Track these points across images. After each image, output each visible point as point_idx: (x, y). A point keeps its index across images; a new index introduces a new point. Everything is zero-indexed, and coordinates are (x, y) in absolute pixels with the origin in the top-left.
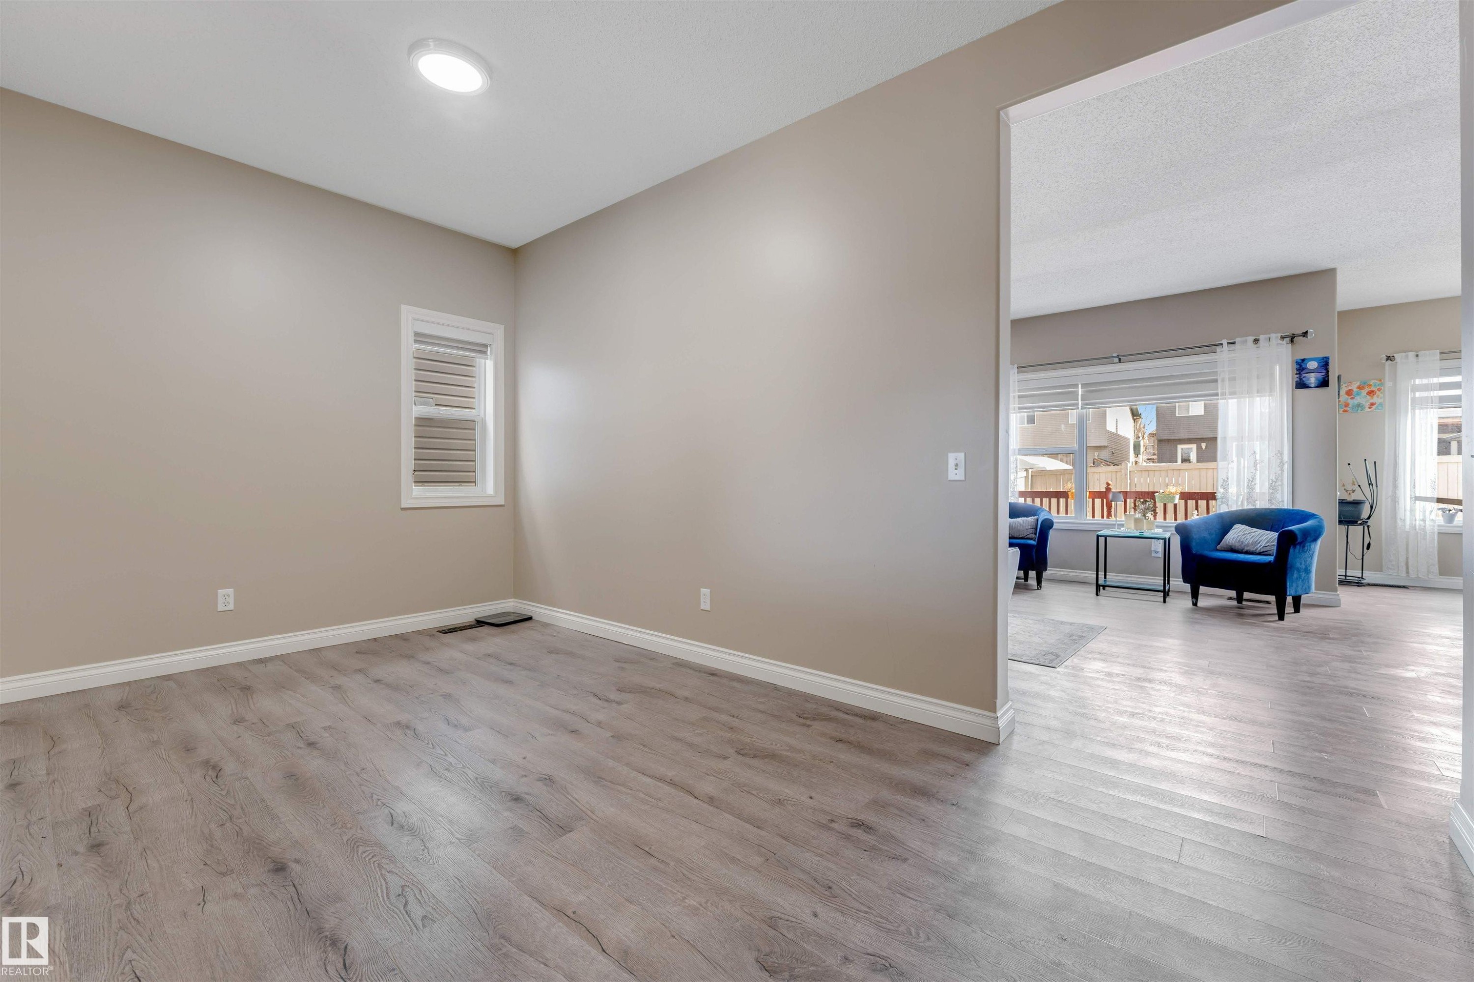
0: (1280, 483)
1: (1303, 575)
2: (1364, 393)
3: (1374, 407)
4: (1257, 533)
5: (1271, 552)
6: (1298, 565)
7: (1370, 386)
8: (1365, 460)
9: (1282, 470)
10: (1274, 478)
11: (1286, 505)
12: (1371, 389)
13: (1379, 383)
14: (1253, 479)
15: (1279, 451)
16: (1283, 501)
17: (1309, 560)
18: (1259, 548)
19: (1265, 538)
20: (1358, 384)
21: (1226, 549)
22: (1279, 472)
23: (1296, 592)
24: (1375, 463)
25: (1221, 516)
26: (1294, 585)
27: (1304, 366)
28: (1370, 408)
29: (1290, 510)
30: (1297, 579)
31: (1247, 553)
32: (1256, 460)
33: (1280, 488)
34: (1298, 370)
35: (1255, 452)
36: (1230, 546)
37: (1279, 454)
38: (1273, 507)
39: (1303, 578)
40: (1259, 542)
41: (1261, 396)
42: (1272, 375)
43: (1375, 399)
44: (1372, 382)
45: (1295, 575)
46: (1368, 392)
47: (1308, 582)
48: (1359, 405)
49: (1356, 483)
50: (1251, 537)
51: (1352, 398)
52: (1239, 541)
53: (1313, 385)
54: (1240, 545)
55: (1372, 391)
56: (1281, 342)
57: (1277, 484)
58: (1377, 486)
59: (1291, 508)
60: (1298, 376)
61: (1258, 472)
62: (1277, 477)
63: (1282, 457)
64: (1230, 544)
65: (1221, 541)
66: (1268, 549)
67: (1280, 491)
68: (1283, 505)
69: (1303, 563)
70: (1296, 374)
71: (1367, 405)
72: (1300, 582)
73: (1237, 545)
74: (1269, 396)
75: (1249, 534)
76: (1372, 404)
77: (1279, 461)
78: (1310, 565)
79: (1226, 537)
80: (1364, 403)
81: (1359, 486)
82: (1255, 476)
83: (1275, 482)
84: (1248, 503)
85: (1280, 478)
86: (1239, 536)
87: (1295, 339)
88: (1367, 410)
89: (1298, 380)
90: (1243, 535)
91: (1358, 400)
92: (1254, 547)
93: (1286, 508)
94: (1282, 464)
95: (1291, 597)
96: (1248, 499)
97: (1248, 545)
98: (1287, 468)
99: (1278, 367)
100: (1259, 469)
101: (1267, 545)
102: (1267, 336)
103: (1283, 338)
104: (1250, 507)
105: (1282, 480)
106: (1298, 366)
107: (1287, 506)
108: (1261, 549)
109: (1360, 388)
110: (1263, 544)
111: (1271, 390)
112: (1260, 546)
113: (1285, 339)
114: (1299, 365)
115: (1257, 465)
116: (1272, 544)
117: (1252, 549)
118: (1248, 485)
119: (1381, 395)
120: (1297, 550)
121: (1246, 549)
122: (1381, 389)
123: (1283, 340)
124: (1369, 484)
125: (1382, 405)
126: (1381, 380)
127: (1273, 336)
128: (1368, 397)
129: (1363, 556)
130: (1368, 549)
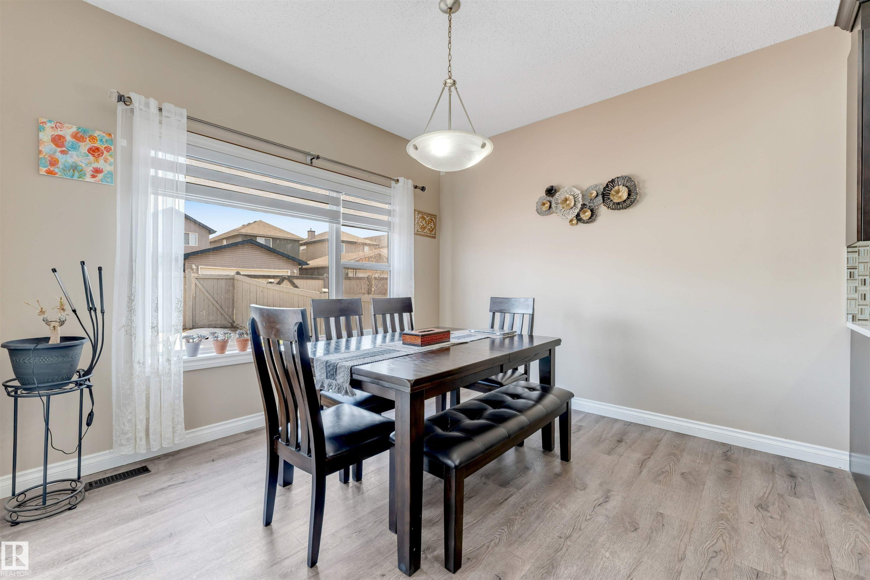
2: (84, 147)
3: (100, 176)
7: (93, 138)
8: (83, 263)
12: (95, 145)
13: (107, 138)
20: (74, 129)
24: (100, 269)
28: (93, 176)
43: (101, 164)
44: (96, 134)
46: (91, 149)
48: (75, 168)
49: (67, 307)
51: (62, 152)
55: (98, 149)
58: (103, 312)
71: (89, 170)
76: (97, 171)
80: (84, 165)
81: (74, 311)
88: (88, 179)
91: (73, 158)
109: (78, 137)
119: (111, 160)
122: (110, 149)
124: (90, 309)
125: (111, 175)
126: (110, 135)
128: (91, 157)
129: (80, 439)
130: (88, 424)
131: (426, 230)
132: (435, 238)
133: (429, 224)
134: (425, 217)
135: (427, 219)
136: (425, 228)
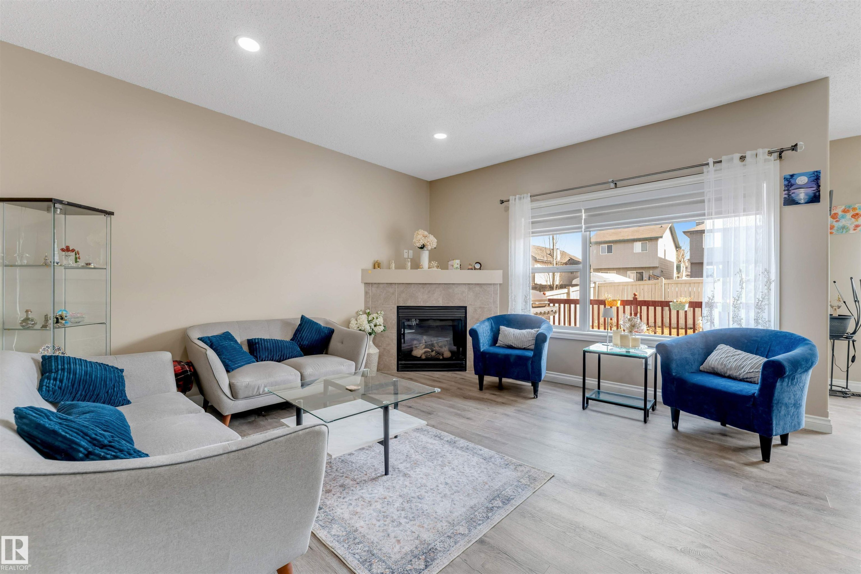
0: (767, 302)
1: (792, 410)
2: (849, 215)
4: (741, 356)
5: (756, 379)
6: (786, 400)
9: (769, 289)
10: (760, 298)
11: (773, 326)
14: (739, 298)
15: (766, 270)
16: (769, 321)
17: (799, 393)
18: (742, 373)
19: (749, 362)
20: (843, 207)
21: (708, 371)
22: (766, 291)
23: (784, 430)
25: (705, 335)
26: (782, 423)
27: (792, 181)
29: (777, 332)
30: (785, 415)
31: (730, 377)
32: (742, 279)
33: (766, 307)
34: (786, 186)
35: (740, 270)
36: (713, 368)
37: (766, 273)
38: (760, 327)
39: (791, 414)
40: (743, 367)
41: (747, 215)
42: (759, 195)
45: (783, 412)
46: (853, 215)
47: (798, 417)
48: (844, 228)
49: (841, 300)
50: (734, 359)
51: (837, 221)
52: (722, 364)
53: (802, 201)
54: (723, 369)
56: (769, 157)
57: (763, 303)
59: (778, 329)
60: (786, 192)
61: (744, 291)
62: (763, 296)
63: (769, 275)
64: (713, 366)
65: (704, 361)
66: (752, 375)
67: (766, 311)
68: (770, 325)
69: (793, 397)
70: (784, 191)
71: (852, 227)
72: (789, 419)
73: (720, 368)
74: (756, 214)
75: (732, 356)
77: (766, 280)
78: (801, 399)
79: (709, 358)
80: (849, 225)
82: (741, 294)
83: (762, 301)
84: (734, 322)
85: (766, 297)
86: (721, 358)
87: (783, 154)
88: (852, 232)
89: (786, 196)
90: (727, 357)
91: (843, 222)
92: (737, 372)
93: (773, 329)
94: (768, 282)
95: (778, 437)
96: (733, 318)
97: (731, 369)
98: (774, 287)
99: (765, 185)
100: (744, 288)
101: (751, 371)
102: (754, 152)
103: (770, 153)
104: (736, 326)
105: (769, 299)
106: (786, 183)
107: (775, 328)
108: (744, 375)
109: (845, 211)
110: (747, 369)
111: (758, 210)
112: (744, 371)
113: (773, 154)
114: (788, 181)
115: (743, 283)
116: (757, 370)
117: (735, 373)
118: (733, 304)
120: (785, 384)
121: (729, 373)
123: (771, 156)
127: (760, 151)
128: (853, 220)
129: (848, 368)
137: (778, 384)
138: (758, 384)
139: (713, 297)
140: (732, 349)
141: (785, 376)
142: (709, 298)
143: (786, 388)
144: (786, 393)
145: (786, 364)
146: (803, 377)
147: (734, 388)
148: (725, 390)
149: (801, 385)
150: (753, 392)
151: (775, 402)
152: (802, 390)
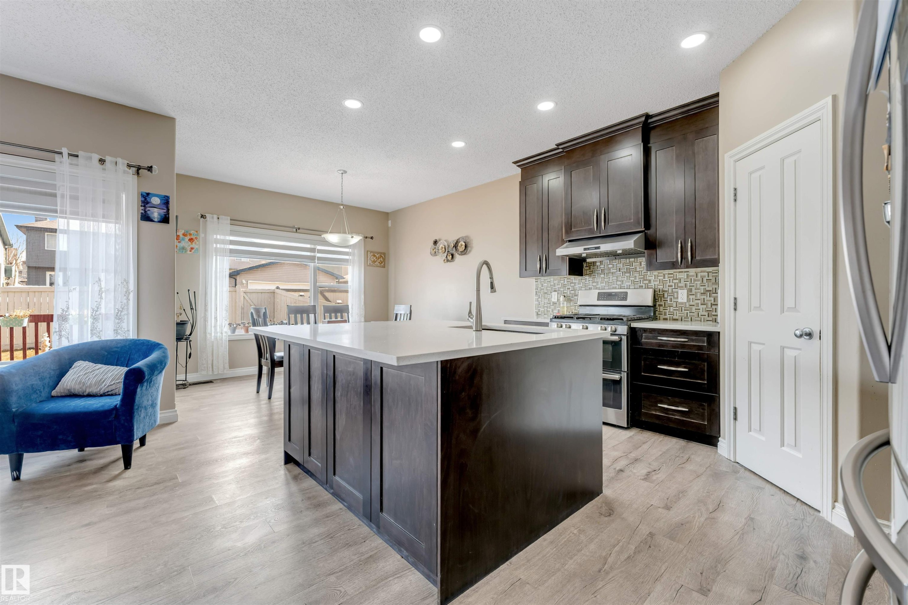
0: (126, 312)
1: (150, 410)
2: (187, 239)
3: (193, 251)
4: (102, 370)
5: (117, 391)
6: (145, 403)
7: (190, 234)
8: (189, 290)
9: (128, 299)
10: (120, 308)
11: (132, 335)
12: (191, 237)
13: (196, 233)
14: (98, 308)
15: (125, 280)
16: (128, 331)
17: (155, 393)
18: (103, 388)
19: (110, 375)
20: (183, 232)
21: (63, 394)
22: (125, 301)
23: (143, 432)
24: (195, 292)
25: (58, 354)
26: (141, 426)
27: (148, 199)
28: (190, 251)
29: (136, 340)
30: (144, 418)
31: (90, 396)
32: (101, 288)
33: (126, 317)
34: (143, 202)
35: (100, 280)
36: (68, 390)
37: (125, 283)
38: (119, 337)
39: (149, 415)
40: (104, 381)
41: (107, 222)
42: (118, 203)
43: (193, 245)
44: (192, 232)
45: (142, 415)
46: (189, 239)
47: (154, 416)
48: (183, 248)
49: (182, 308)
50: (95, 375)
51: (179, 242)
52: (80, 382)
53: (155, 220)
54: (81, 388)
55: (192, 239)
56: (128, 170)
57: (123, 313)
58: (196, 310)
59: (136, 338)
60: (143, 208)
61: (103, 302)
62: (123, 306)
63: (127, 285)
64: (68, 388)
65: (58, 384)
66: (113, 387)
67: (125, 321)
68: (129, 335)
69: (150, 398)
70: (141, 206)
71: (189, 249)
72: (147, 420)
73: (77, 388)
74: (116, 223)
75: (91, 372)
76: (192, 249)
77: (125, 290)
78: (156, 399)
79: (63, 380)
80: (187, 247)
81: (184, 310)
82: (100, 305)
83: (121, 312)
84: (92, 334)
85: (125, 307)
86: (79, 376)
87: (140, 171)
88: (189, 252)
89: (143, 212)
90: (85, 374)
91: (183, 244)
92: (97, 388)
93: (132, 338)
94: (127, 292)
95: (138, 441)
96: (91, 330)
97: (90, 386)
98: (132, 297)
99: (124, 196)
100: (104, 298)
101: (112, 384)
102: (114, 159)
103: (129, 166)
104: (96, 339)
105: (128, 309)
106: (143, 199)
107: (133, 337)
108: (105, 389)
109: (184, 235)
110: (108, 382)
111: (117, 219)
112: (105, 385)
113: (132, 168)
114: (144, 198)
115: (102, 293)
116: (118, 381)
117: (94, 390)
118: (92, 315)
119: (197, 243)
120: (144, 388)
121: (88, 391)
122: (197, 238)
123: (130, 169)
124: (191, 309)
125: (197, 250)
126: (197, 232)
127: (119, 160)
128: (190, 243)
129: (186, 363)
130: (190, 358)
131: (377, 263)
132: (384, 267)
133: (379, 259)
134: (376, 254)
135: (377, 256)
136: (375, 262)
137: (139, 390)
138: (119, 394)
139: (68, 308)
140: (91, 364)
141: (144, 380)
142: (63, 310)
143: (145, 392)
144: (145, 397)
145: (145, 369)
146: (159, 379)
147: (95, 406)
148: (85, 410)
149: (157, 385)
150: (115, 404)
151: (136, 407)
152: (158, 390)
